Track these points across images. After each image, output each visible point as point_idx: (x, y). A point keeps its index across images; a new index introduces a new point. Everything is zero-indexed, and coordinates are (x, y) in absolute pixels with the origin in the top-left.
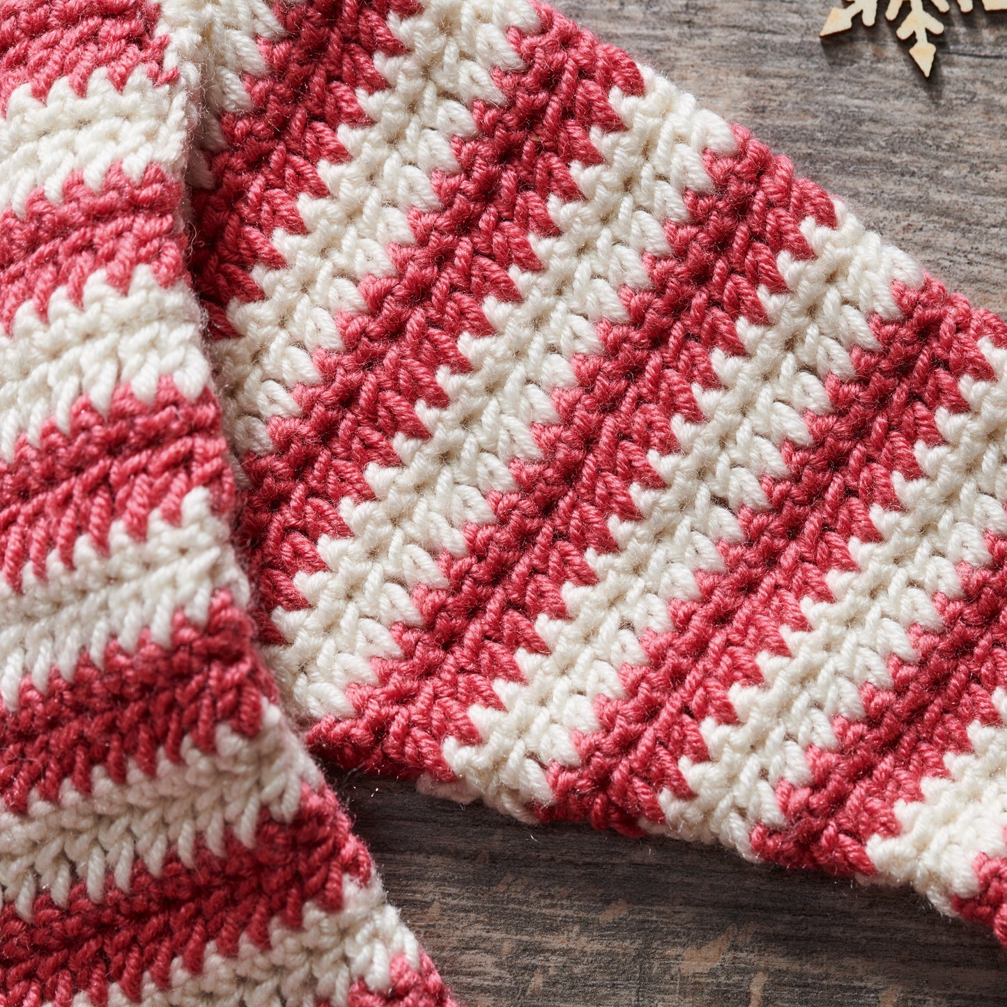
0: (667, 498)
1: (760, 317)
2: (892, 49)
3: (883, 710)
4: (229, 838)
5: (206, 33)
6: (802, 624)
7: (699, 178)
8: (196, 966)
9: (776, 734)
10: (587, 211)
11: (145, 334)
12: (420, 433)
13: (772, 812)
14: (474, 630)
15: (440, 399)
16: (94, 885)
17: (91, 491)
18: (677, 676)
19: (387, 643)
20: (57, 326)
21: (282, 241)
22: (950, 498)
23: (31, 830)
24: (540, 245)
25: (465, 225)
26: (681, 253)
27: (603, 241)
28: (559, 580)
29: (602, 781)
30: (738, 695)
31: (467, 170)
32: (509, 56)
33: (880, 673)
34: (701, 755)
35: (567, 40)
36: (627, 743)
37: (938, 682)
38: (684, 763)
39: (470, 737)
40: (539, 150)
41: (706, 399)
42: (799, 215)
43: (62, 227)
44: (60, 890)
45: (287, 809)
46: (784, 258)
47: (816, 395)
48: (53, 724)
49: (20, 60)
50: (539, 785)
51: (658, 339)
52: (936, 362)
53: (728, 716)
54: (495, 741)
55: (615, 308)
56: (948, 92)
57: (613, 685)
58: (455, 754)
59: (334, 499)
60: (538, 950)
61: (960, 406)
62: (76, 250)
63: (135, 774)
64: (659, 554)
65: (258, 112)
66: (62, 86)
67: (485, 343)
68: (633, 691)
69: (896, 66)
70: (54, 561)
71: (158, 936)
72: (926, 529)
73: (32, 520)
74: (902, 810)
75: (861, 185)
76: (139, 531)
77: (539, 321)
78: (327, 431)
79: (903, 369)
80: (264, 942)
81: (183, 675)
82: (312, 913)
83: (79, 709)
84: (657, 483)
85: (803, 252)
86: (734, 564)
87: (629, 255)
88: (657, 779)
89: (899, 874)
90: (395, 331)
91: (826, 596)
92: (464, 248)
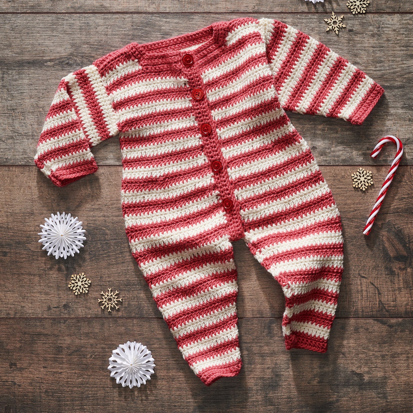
0: (315, 81)
1: (323, 62)
2: (333, 32)
3: (338, 101)
4: (276, 119)
5: (265, 36)
6: (329, 93)
7: (316, 48)
8: (273, 131)
9: (328, 104)
10: (305, 52)
11: (265, 70)
12: (290, 76)
13: (328, 112)
14: (297, 95)
15: (291, 72)
16: (262, 124)
17: (262, 86)
18: (318, 99)
19: (288, 98)
20: (256, 69)
21: (274, 57)
22: (343, 79)
23: (256, 119)
24: (300, 56)
25: (292, 54)
26: (315, 56)
27: (307, 55)
28: (305, 90)
29: (311, 110)
30: (324, 100)
31: (292, 48)
32: (296, 36)
33: (338, 97)
34: (321, 107)
35: (302, 34)
36: (313, 106)
37: (343, 98)
38: (319, 108)
39: (298, 106)
40: (299, 46)
41: (318, 70)
42: (326, 51)
43: (256, 59)
44: (259, 125)
45: (282, 115)
46: (325, 55)
47: (329, 69)
48: (258, 108)
49: (249, 41)
50: (305, 111)
51: (313, 64)
52: (341, 65)
53: (323, 103)
54: (300, 107)
55: (308, 62)
56: (340, 36)
57: (311, 100)
58: (296, 108)
59: (282, 83)
60: (304, 127)
61: (344, 69)
62: (257, 61)
63: (267, 113)
64: (315, 86)
65: (271, 44)
66: (253, 44)
67: (295, 66)
68: (313, 101)
69: (334, 33)
70: (258, 93)
71: (269, 128)
72: (341, 82)
73: (255, 89)
74: (341, 111)
75: (331, 46)
76: (267, 89)
77: (300, 63)
78: (280, 76)
79: (338, 66)
80: (280, 128)
81: (272, 103)
82: (285, 125)
83: (261, 107)
84: (314, 79)
85: (327, 55)
86: (322, 87)
87: (309, 56)
88: (317, 109)
89: (341, 117)
90: (286, 66)
91: (331, 90)
92: (292, 57)
